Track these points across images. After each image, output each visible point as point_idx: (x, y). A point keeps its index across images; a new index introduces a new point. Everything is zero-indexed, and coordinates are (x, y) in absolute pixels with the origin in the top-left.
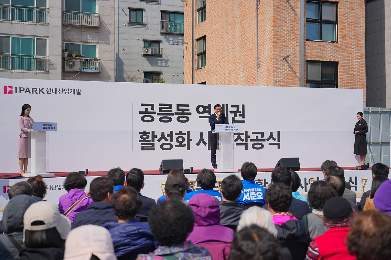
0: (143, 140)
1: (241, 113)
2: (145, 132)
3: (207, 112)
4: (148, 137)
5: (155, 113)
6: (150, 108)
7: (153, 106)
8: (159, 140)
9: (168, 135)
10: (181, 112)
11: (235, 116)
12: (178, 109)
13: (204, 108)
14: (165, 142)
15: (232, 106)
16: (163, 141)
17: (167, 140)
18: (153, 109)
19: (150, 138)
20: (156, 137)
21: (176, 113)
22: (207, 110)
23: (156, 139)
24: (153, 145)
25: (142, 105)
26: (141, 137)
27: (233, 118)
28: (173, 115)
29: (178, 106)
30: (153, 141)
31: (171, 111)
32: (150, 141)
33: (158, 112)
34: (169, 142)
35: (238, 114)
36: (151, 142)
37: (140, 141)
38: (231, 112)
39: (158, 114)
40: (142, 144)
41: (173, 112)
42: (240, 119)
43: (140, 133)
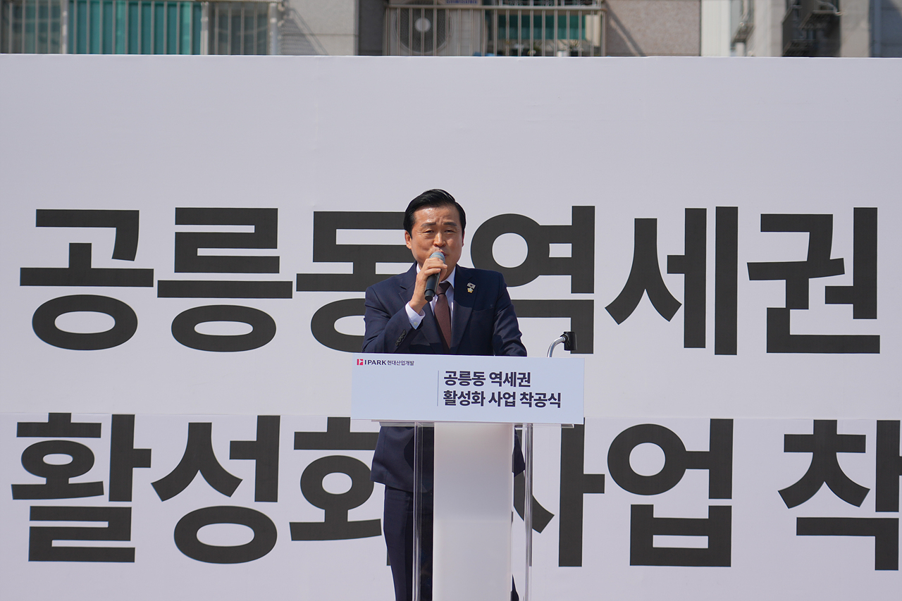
0: (42, 481)
1: (846, 279)
2: (60, 423)
3: (557, 267)
4: (84, 460)
5: (143, 278)
6: (102, 242)
7: (126, 226)
8: (168, 488)
9: (239, 450)
10: (346, 268)
11: (798, 298)
12: (325, 248)
13: (538, 236)
14: (217, 499)
15: (771, 223)
16: (200, 494)
17: (227, 484)
18: (126, 247)
19: (100, 472)
20: (144, 458)
21: (308, 282)
22: (560, 250)
23: (142, 479)
24: (120, 523)
25: (47, 218)
26: (32, 460)
27: (777, 320)
28: (282, 290)
29: (326, 224)
30: (122, 488)
31: (272, 265)
32: (95, 489)
33: (165, 270)
34: (244, 497)
35: (817, 286)
36: (102, 501)
37: (20, 492)
38: (760, 271)
39: (168, 290)
40: (36, 513)
41: (287, 273)
42: (841, 320)
43: (25, 429)
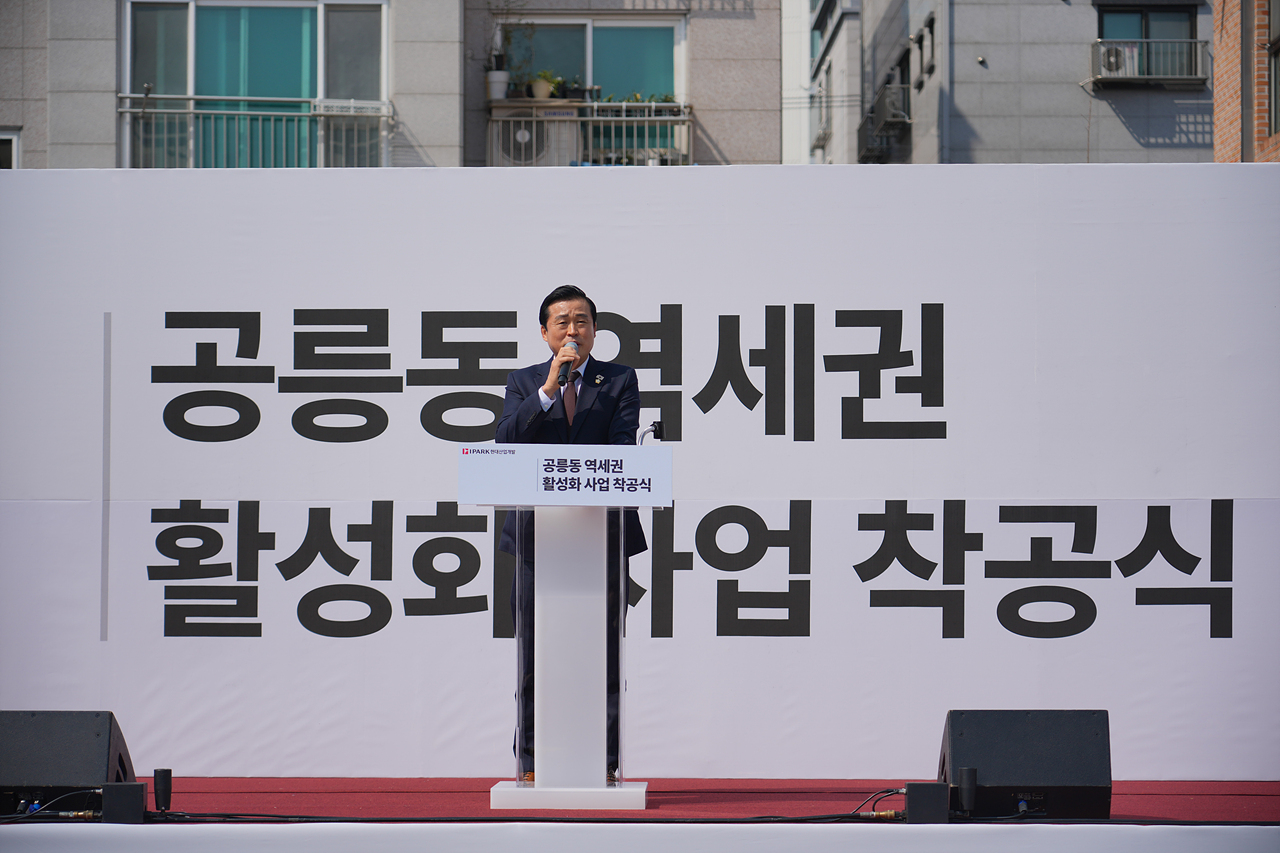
0: (176, 563)
1: (915, 370)
2: (190, 509)
3: (648, 361)
4: (214, 543)
5: (264, 374)
6: (226, 343)
7: (248, 326)
8: (291, 568)
9: (356, 533)
10: (452, 364)
11: (870, 388)
12: (432, 346)
13: (629, 332)
14: (336, 578)
15: (845, 319)
16: (320, 573)
17: (345, 564)
18: (248, 346)
19: (229, 554)
20: (268, 541)
21: (417, 377)
22: (650, 346)
23: (267, 560)
24: (248, 601)
25: (175, 321)
26: (165, 543)
27: (851, 408)
28: (393, 385)
29: (433, 323)
30: (248, 569)
31: (383, 361)
32: (224, 569)
33: (285, 368)
34: (361, 576)
35: (888, 377)
36: (231, 581)
37: (155, 574)
38: (835, 363)
39: (288, 385)
40: (170, 593)
41: (397, 369)
42: (910, 408)
43: (158, 515)
